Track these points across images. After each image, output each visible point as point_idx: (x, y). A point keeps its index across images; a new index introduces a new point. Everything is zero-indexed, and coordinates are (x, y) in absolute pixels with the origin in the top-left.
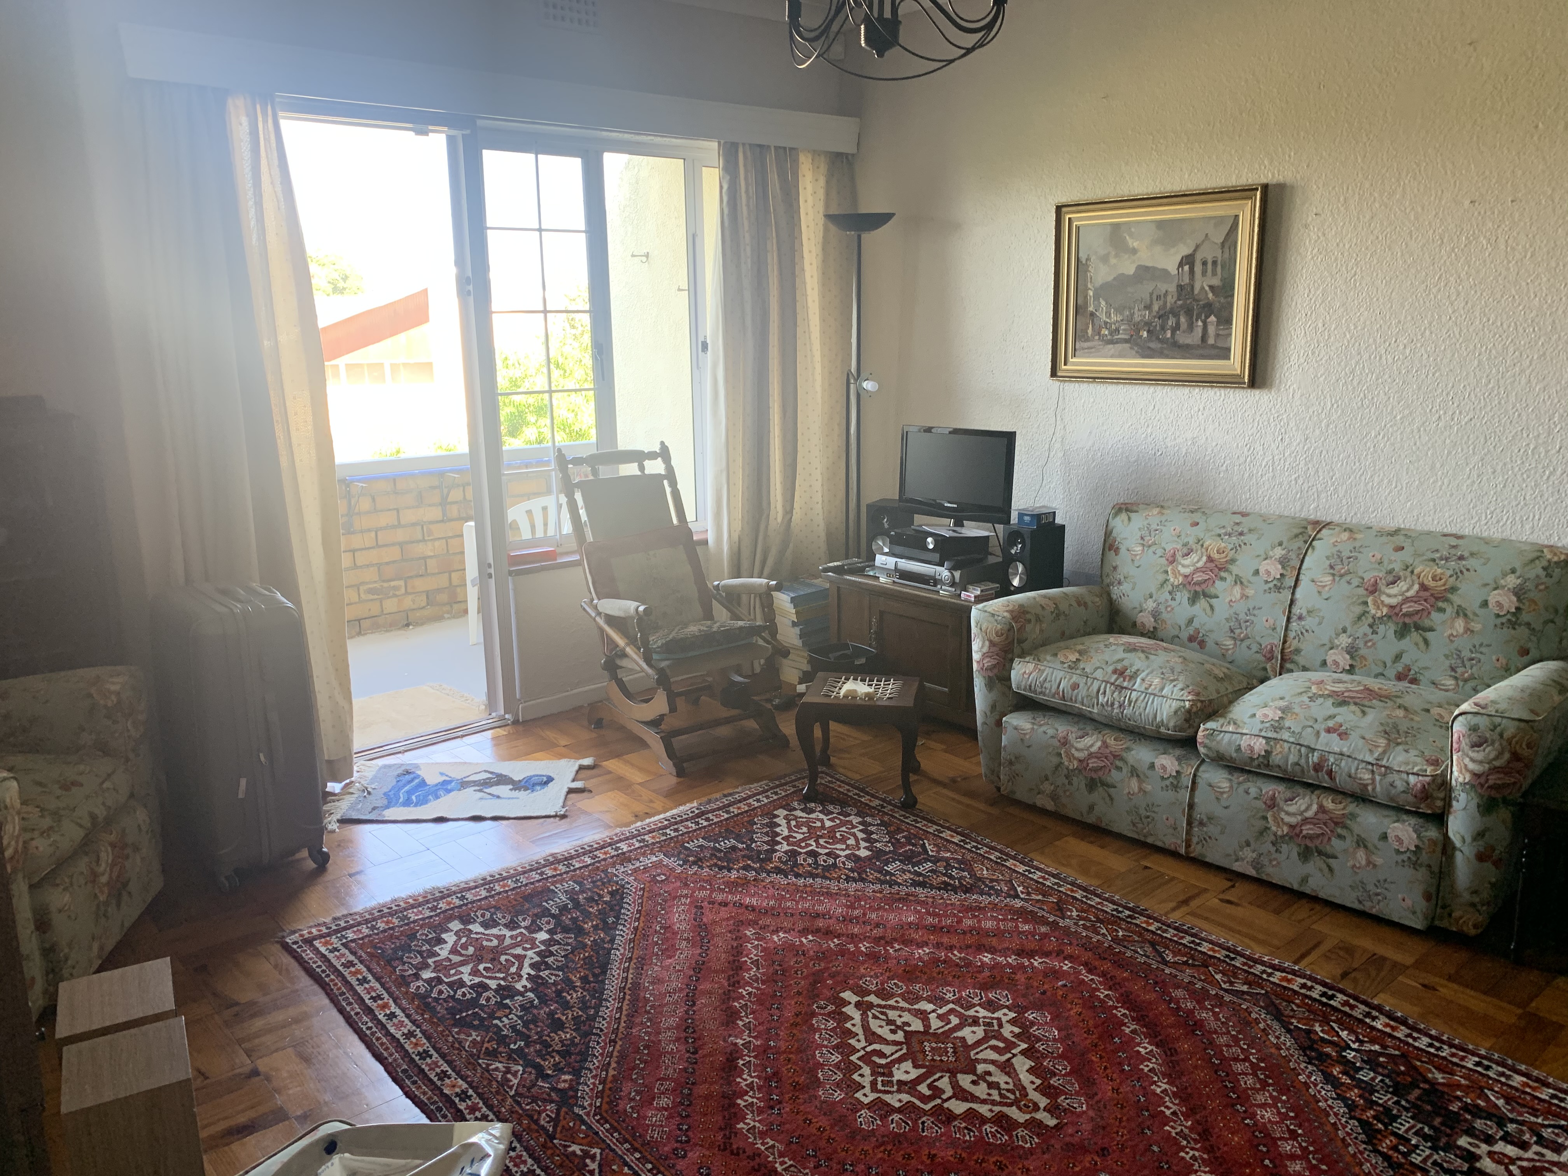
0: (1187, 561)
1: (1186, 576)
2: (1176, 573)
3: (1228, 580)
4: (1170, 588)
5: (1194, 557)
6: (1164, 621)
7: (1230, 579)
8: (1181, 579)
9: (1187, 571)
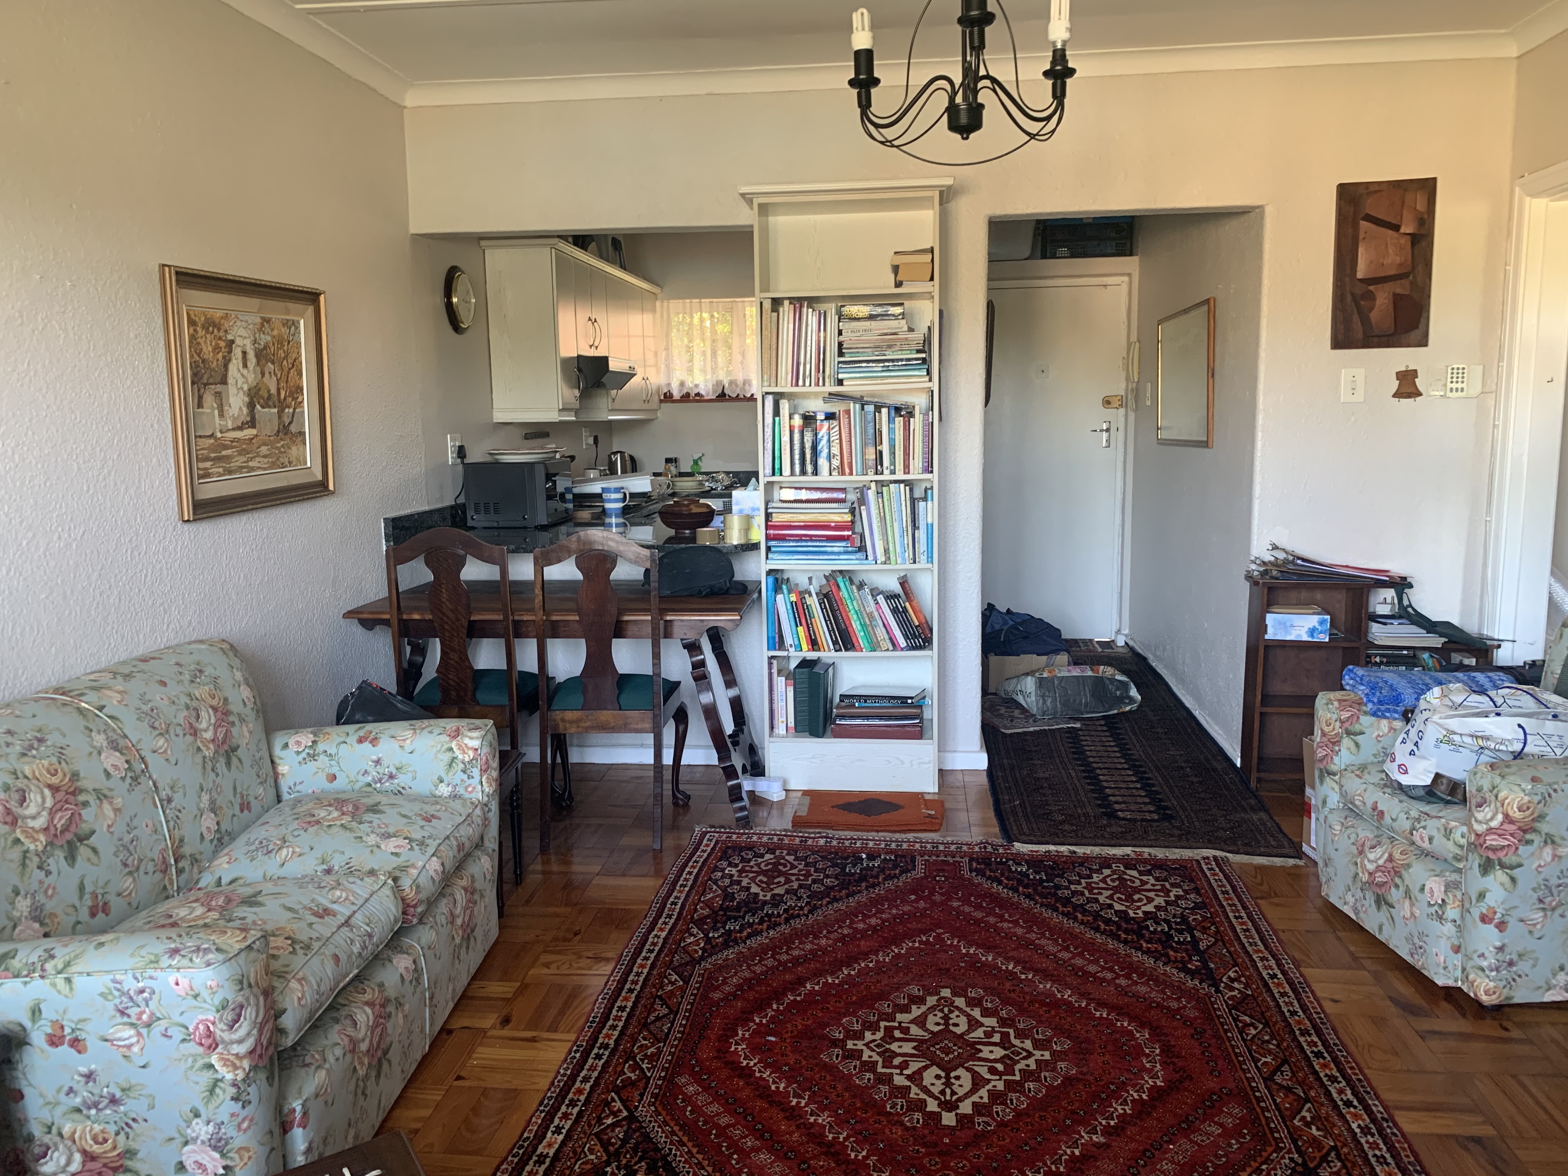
0: (32, 810)
1: (46, 829)
2: (31, 834)
3: (92, 802)
4: (36, 860)
5: (34, 798)
6: (52, 915)
7: (91, 798)
8: (42, 838)
9: (40, 822)
